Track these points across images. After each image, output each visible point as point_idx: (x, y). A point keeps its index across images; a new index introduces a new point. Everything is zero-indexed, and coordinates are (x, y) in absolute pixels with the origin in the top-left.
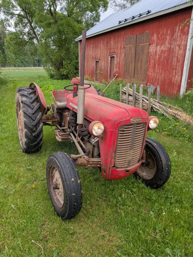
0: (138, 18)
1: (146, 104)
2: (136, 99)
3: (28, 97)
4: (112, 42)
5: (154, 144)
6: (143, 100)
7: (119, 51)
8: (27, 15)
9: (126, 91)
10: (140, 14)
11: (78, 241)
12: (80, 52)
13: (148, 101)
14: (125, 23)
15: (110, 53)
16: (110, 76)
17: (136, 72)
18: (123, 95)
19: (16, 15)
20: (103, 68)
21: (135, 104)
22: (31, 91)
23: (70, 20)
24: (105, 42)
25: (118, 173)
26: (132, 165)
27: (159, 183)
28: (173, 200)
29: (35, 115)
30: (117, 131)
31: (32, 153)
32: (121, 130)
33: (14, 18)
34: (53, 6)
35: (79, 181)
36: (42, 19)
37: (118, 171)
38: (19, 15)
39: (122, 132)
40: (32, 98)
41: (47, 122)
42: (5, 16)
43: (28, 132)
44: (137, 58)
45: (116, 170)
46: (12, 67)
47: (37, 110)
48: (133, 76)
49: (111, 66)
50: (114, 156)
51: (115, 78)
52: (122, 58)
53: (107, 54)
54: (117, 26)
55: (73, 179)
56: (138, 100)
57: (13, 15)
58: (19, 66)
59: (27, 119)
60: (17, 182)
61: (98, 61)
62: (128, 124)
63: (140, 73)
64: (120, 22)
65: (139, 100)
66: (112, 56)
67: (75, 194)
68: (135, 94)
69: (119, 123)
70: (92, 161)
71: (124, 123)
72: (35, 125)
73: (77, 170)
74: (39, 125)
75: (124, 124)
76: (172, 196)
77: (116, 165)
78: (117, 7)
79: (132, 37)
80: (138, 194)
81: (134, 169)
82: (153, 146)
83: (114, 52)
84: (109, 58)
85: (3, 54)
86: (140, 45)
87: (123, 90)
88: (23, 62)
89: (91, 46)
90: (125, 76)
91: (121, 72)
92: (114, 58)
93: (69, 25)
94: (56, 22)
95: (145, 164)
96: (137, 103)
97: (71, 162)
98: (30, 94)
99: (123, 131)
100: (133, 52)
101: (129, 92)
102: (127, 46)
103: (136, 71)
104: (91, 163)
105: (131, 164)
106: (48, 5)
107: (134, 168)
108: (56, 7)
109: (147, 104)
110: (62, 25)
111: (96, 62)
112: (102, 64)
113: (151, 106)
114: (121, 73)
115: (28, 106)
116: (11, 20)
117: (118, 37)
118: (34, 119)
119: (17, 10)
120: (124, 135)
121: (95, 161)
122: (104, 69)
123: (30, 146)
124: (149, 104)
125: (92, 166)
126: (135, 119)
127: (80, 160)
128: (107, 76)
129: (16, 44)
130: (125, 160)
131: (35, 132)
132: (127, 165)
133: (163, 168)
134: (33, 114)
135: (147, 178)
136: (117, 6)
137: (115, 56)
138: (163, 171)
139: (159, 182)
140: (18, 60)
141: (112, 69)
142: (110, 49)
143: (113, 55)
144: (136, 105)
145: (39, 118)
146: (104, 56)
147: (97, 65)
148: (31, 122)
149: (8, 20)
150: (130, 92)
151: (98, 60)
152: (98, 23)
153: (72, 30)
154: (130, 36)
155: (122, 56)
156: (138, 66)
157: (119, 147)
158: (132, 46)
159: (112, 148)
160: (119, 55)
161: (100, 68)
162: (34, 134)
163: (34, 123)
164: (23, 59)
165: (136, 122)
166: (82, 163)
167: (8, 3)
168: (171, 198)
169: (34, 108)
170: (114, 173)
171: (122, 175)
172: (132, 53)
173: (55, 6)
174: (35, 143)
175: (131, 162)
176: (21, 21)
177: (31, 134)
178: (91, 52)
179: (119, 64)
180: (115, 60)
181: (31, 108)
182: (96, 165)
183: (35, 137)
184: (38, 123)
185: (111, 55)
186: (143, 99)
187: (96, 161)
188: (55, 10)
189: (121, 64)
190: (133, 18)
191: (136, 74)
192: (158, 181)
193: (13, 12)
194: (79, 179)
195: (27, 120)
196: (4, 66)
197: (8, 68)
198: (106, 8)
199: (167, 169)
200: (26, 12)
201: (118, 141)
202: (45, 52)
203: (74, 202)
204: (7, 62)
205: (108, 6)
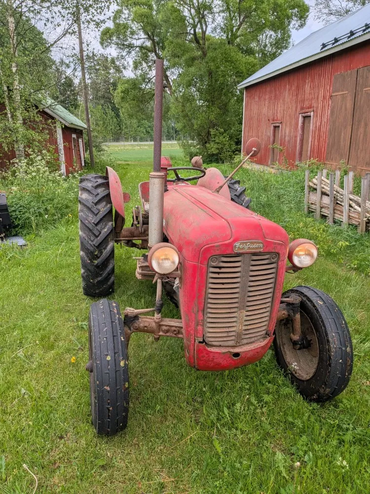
0: (361, 33)
1: (356, 213)
2: (337, 203)
3: (92, 194)
4: (307, 87)
5: (318, 303)
6: (350, 206)
7: (320, 106)
8: (155, 46)
9: (316, 185)
10: (366, 25)
11: (109, 485)
12: (245, 111)
13: (360, 207)
14: (334, 46)
15: (302, 108)
16: (301, 154)
17: (354, 147)
18: (311, 194)
19: (137, 47)
20: (287, 138)
21: (334, 213)
22: (100, 181)
23: (230, 49)
24: (293, 88)
25: (212, 357)
26: (247, 344)
27: (322, 391)
28: (348, 437)
29: (99, 227)
30: (205, 266)
31: (98, 297)
32: (214, 264)
33: (133, 52)
34: (201, 25)
35: (122, 364)
36: (178, 51)
37: (211, 352)
38: (141, 47)
39: (217, 270)
40: (98, 194)
41: (134, 241)
42: (118, 50)
43: (86, 258)
44: (356, 118)
45: (205, 350)
46: (131, 141)
47: (104, 217)
48: (348, 155)
49: (303, 135)
50: (202, 320)
51: (249, 155)
52: (326, 117)
53: (296, 110)
54: (317, 54)
55: (109, 358)
56: (341, 205)
57: (132, 47)
58: (142, 140)
59: (85, 233)
60: (52, 347)
61: (279, 127)
62: (229, 254)
63: (363, 147)
64: (324, 46)
65: (343, 204)
66: (306, 114)
67: (110, 387)
68: (335, 192)
69: (208, 250)
70: (166, 326)
71: (218, 250)
72: (99, 245)
73: (123, 340)
74: (107, 246)
75: (218, 252)
76: (351, 426)
77: (207, 340)
78: (332, 16)
79: (347, 75)
80: (273, 409)
81: (251, 353)
82: (314, 306)
83: (310, 107)
84: (301, 120)
85: (116, 118)
86: (364, 89)
87: (312, 182)
88: (149, 132)
89: (267, 97)
90: (330, 154)
91: (323, 146)
92: (309, 118)
93: (227, 59)
94: (205, 54)
95: (299, 344)
96: (339, 210)
97: (116, 323)
98: (97, 187)
99: (220, 268)
100: (349, 105)
101: (323, 188)
102: (337, 94)
103: (354, 145)
104: (164, 328)
105: (245, 341)
106: (191, 24)
107: (252, 350)
108: (206, 26)
109: (359, 213)
110: (213, 60)
111: (275, 127)
112: (286, 131)
113: (366, 219)
114: (323, 149)
115: (89, 209)
116: (127, 56)
117: (320, 76)
118: (97, 235)
119: (139, 39)
120: (221, 276)
121: (173, 326)
122: (289, 141)
123: (90, 283)
124: (362, 214)
125: (168, 334)
126: (246, 243)
127: (143, 319)
128: (295, 155)
129: (134, 100)
130: (227, 330)
131: (98, 258)
132: (233, 342)
133: (331, 358)
134: (96, 225)
135: (303, 376)
136: (331, 14)
137: (312, 113)
138: (330, 365)
139: (323, 388)
140: (142, 129)
141: (304, 141)
142: (303, 101)
143: (309, 114)
144: (336, 215)
145: (105, 232)
146: (290, 116)
147: (276, 134)
148: (92, 238)
149: (123, 57)
150: (325, 187)
151: (277, 125)
152: (285, 51)
153: (231, 67)
154: (343, 72)
155: (326, 114)
156: (359, 134)
157: (210, 301)
158: (347, 92)
159: (196, 301)
160: (319, 112)
161: (281, 140)
162: (96, 262)
163: (97, 242)
164: (150, 127)
165: (246, 250)
166: (146, 327)
167: (124, 28)
168: (347, 429)
169: (98, 213)
170: (202, 355)
171: (223, 362)
172: (346, 106)
173: (204, 25)
174: (99, 279)
175: (243, 337)
176: (145, 58)
177: (92, 262)
178: (266, 108)
179: (320, 130)
180: (311, 122)
181: (93, 213)
182: (175, 334)
183: (97, 266)
184: (105, 242)
185: (304, 113)
186: (351, 202)
187: (176, 327)
188: (204, 33)
189: (323, 129)
190: (352, 33)
191: (353, 151)
192: (321, 386)
193: (132, 42)
194: (123, 359)
195: (84, 235)
196: (117, 140)
197: (122, 143)
198: (304, 21)
199: (341, 361)
200: (153, 40)
201: (207, 288)
202: (182, 112)
203: (109, 405)
204: (123, 132)
205: (307, 16)
